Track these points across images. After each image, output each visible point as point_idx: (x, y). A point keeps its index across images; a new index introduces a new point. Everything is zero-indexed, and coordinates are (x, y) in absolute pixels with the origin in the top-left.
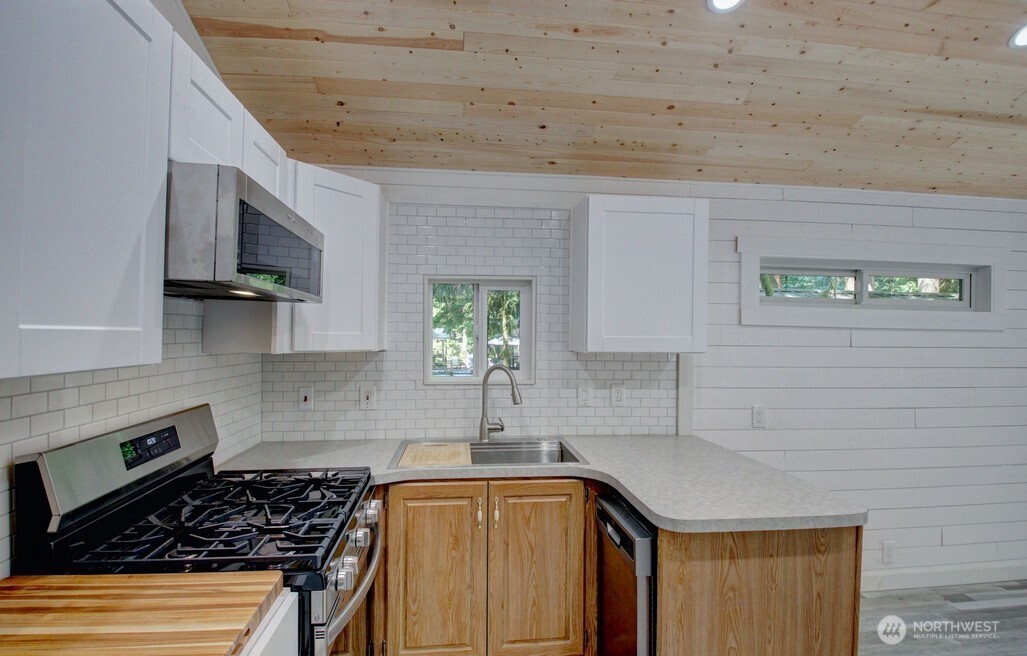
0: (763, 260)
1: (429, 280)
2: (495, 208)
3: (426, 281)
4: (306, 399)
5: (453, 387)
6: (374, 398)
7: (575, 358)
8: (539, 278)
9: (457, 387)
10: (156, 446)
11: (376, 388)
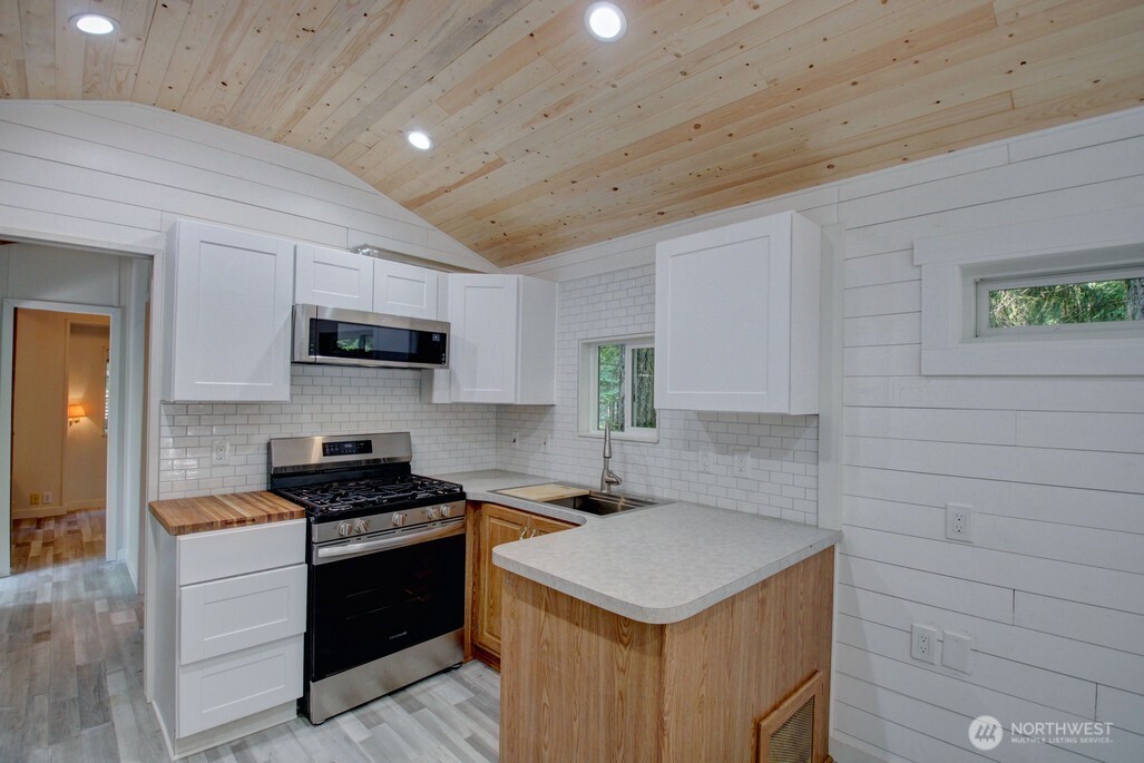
0: (966, 270)
1: (583, 344)
3: (581, 344)
4: (514, 441)
6: (549, 443)
7: (697, 418)
10: (351, 449)
11: (549, 436)
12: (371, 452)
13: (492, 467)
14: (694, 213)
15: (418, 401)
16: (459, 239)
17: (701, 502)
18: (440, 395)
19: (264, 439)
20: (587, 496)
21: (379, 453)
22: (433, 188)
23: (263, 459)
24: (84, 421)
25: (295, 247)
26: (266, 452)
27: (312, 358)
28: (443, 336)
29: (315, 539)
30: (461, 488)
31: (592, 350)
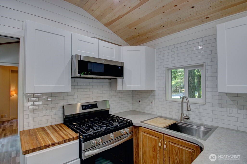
1: (167, 69)
2: (187, 41)
3: (166, 69)
4: (139, 102)
5: (174, 102)
6: (153, 103)
7: (226, 95)
8: (206, 63)
9: (176, 102)
10: (91, 106)
11: (154, 100)
12: (97, 107)
13: (131, 109)
14: (222, 16)
15: (110, 90)
16: (121, 37)
17: (228, 127)
18: (119, 88)
19: (61, 105)
20: (176, 123)
21: (100, 107)
22: (117, 16)
23: (61, 112)
24: (15, 95)
25: (72, 34)
26: (62, 109)
27: (79, 75)
28: (122, 67)
29: (83, 149)
30: (131, 121)
31: (169, 71)
